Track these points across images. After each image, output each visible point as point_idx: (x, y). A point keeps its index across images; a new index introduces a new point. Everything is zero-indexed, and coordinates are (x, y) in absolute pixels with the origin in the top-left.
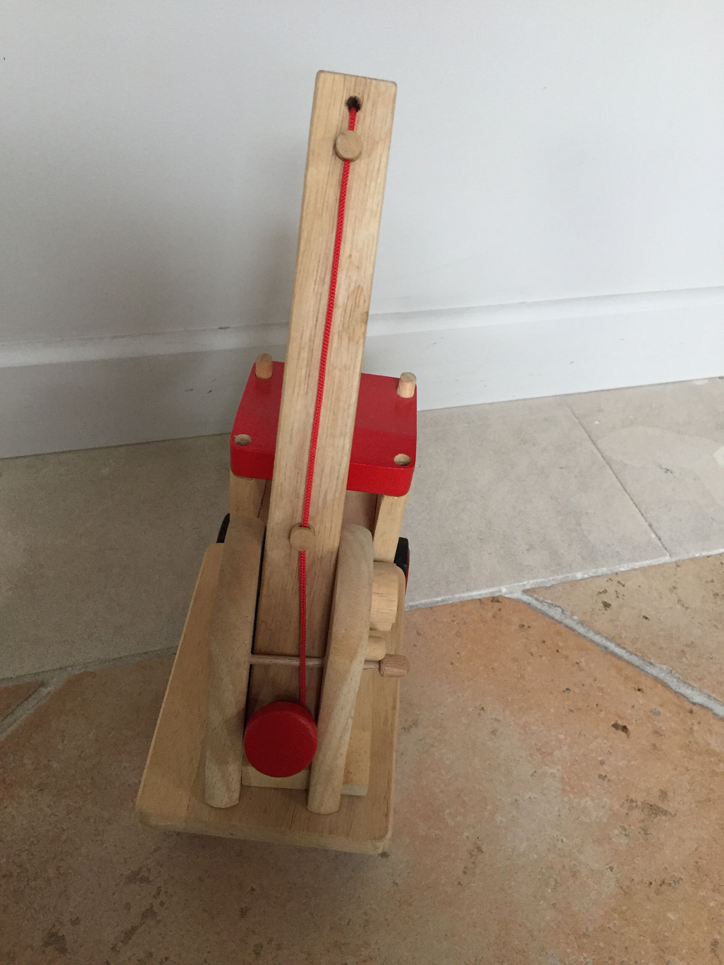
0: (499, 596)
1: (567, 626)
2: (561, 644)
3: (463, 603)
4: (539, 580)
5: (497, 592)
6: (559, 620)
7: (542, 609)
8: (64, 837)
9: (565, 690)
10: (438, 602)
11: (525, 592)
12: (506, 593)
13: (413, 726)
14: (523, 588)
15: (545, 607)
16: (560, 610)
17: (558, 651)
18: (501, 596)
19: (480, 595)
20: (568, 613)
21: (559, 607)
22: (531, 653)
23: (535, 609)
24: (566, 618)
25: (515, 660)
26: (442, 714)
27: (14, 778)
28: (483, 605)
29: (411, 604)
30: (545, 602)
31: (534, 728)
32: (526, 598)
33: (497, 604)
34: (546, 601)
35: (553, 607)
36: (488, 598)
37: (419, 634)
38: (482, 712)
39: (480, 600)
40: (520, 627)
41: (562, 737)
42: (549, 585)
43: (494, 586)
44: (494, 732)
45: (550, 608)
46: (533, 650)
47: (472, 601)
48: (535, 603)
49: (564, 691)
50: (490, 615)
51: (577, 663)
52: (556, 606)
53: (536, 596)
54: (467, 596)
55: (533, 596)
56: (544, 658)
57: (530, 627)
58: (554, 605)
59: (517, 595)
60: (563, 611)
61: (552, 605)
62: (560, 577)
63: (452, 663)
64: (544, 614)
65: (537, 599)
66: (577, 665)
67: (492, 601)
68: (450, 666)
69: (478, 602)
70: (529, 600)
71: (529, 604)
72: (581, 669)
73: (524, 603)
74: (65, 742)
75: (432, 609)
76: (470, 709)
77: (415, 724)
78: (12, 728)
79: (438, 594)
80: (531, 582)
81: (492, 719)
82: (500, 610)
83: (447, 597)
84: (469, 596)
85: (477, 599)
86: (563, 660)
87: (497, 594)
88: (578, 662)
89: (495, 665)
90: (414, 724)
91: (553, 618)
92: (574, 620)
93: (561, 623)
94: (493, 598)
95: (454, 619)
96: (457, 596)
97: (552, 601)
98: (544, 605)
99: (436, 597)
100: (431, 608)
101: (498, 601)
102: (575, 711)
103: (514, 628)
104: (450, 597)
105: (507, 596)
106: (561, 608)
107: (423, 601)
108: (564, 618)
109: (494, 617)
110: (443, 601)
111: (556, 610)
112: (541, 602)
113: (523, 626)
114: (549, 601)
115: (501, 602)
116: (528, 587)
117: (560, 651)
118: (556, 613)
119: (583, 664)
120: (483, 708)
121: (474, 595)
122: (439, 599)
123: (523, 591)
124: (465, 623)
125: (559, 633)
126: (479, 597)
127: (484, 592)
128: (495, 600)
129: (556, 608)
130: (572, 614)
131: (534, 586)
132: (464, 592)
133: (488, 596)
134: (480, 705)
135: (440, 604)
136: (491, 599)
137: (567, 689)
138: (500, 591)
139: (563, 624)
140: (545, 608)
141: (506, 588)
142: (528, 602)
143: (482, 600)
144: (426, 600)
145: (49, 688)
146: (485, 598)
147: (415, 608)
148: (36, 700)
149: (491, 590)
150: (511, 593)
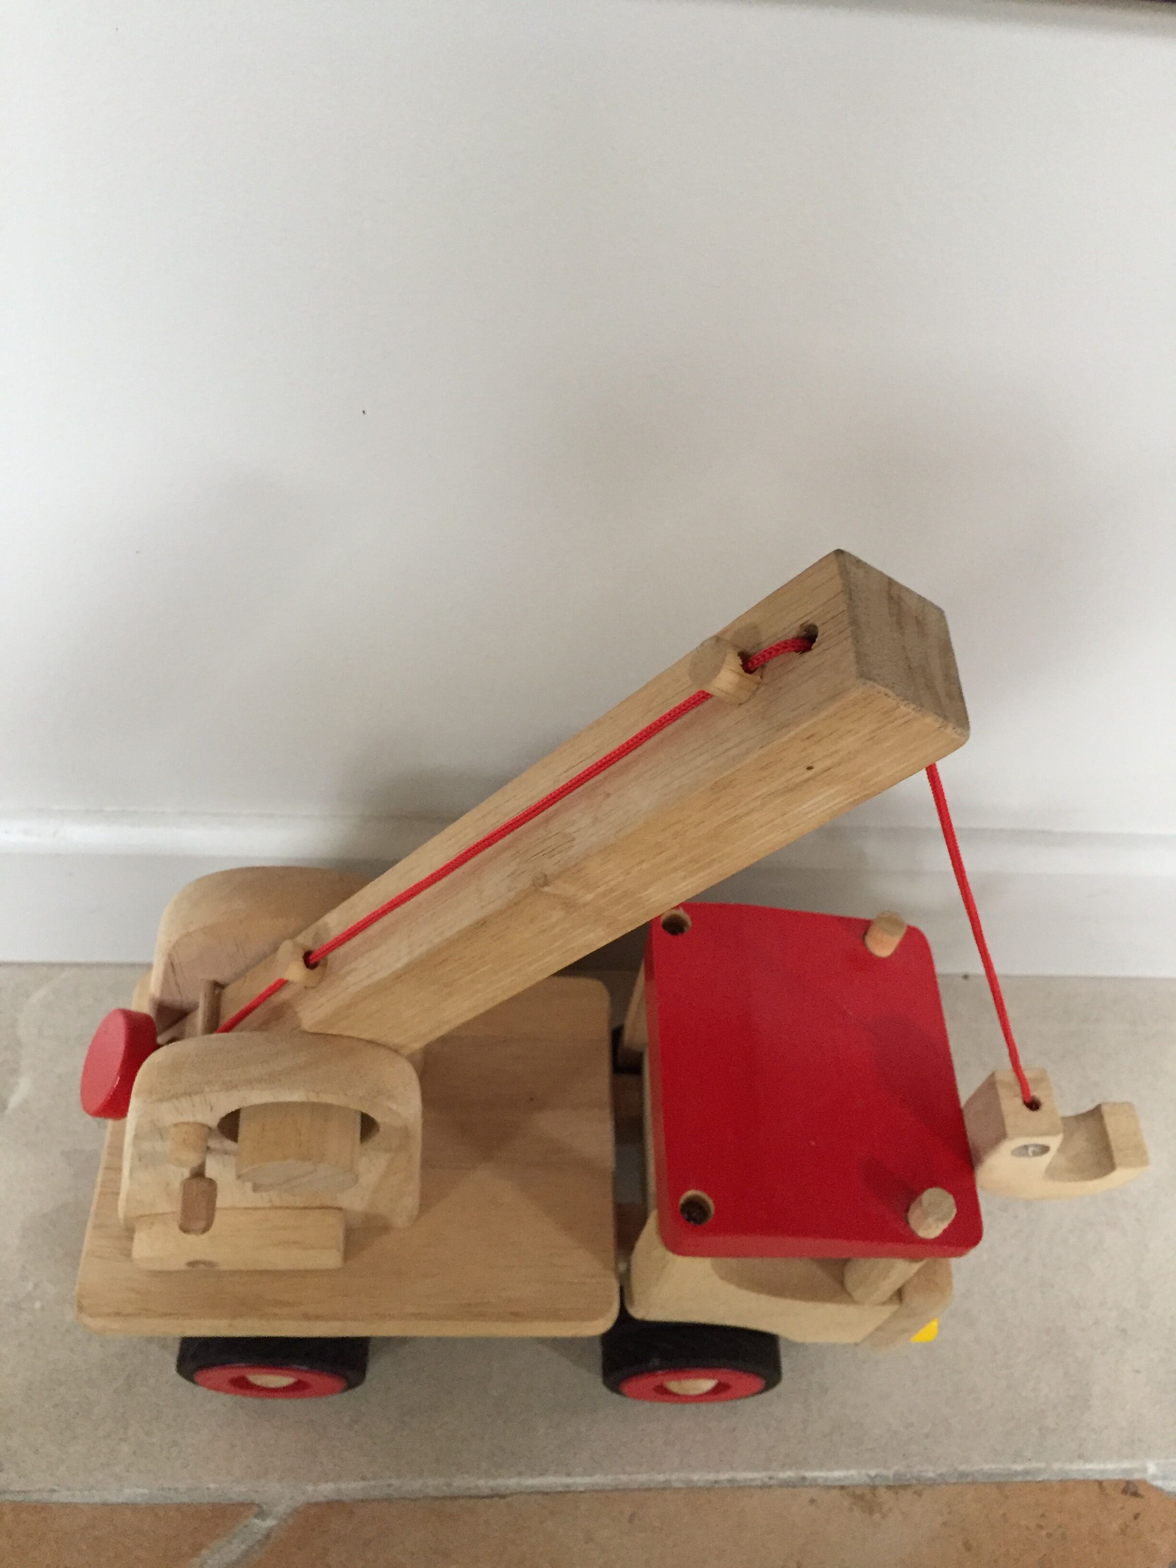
0: (1139, 1481)
3: (1067, 1485)
5: (1139, 1471)
10: (1016, 1474)
12: (1155, 1477)
18: (1143, 1482)
19: (1103, 1472)
28: (1105, 1499)
29: (962, 1468)
33: (1133, 1502)
36: (1116, 1483)
37: (968, 1547)
39: (1100, 1483)
43: (1133, 1456)
47: (1084, 1483)
50: (1115, 1527)
54: (1077, 1469)
67: (1125, 1491)
69: (1096, 1487)
79: (1019, 1455)
82: (1136, 1517)
83: (1034, 1465)
84: (1079, 1470)
85: (1094, 1481)
87: (1136, 1476)
94: (1128, 1483)
95: (1042, 1524)
96: (1056, 1466)
99: (1014, 1462)
100: (1000, 1486)
101: (1135, 1494)
104: (1042, 1465)
105: (1158, 1483)
107: (986, 1467)
109: (1123, 1532)
110: (1027, 1472)
115: (1142, 1496)
121: (1091, 1470)
122: (1019, 1467)
124: (1064, 1537)
126: (1098, 1477)
127: (1112, 1468)
128: (1131, 1489)
132: (1071, 1461)
133: (1117, 1477)
135: (1019, 1478)
136: (1122, 1486)
138: (1145, 1470)
141: (1157, 1464)
143: (1104, 1485)
144: (994, 1466)
145: (270, 1523)
146: (1109, 1481)
147: (969, 1479)
148: (243, 1547)
149: (1127, 1465)
150: (1165, 1478)
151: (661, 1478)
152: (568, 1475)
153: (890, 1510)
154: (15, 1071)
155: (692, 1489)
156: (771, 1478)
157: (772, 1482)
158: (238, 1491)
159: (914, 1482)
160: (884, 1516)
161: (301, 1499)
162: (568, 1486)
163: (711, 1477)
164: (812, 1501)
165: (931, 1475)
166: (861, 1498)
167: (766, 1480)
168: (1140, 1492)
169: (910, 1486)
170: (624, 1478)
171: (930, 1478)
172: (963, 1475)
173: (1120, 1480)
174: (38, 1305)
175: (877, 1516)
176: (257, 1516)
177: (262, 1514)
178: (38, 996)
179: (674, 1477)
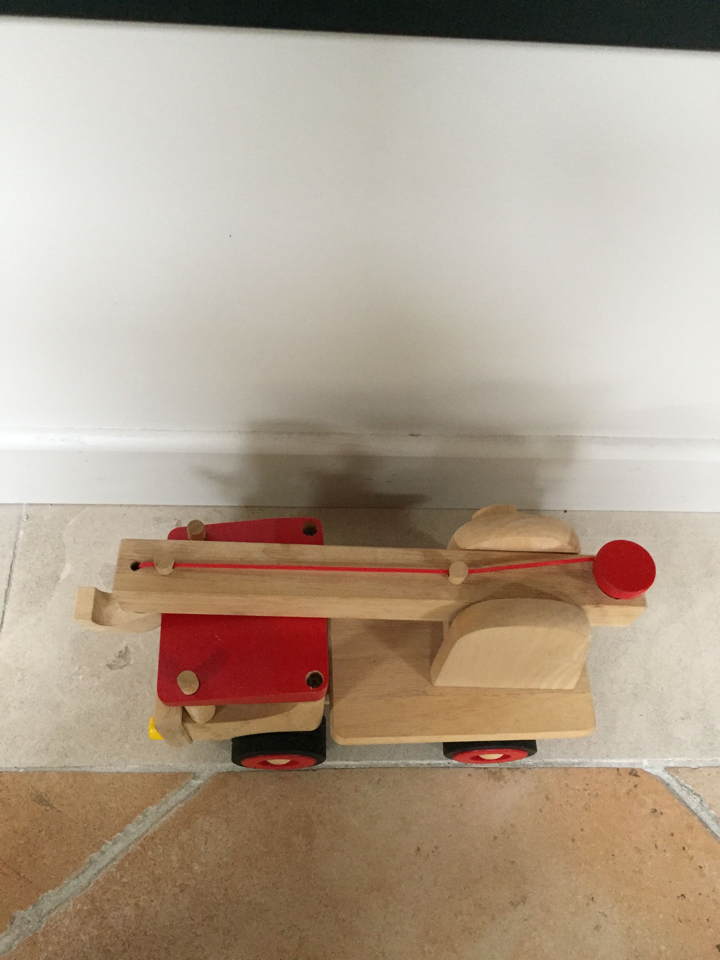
0: (638, 769)
1: (701, 820)
2: (689, 842)
3: (600, 770)
4: (685, 759)
5: (638, 764)
6: (695, 811)
7: (680, 793)
8: (196, 943)
9: (680, 895)
10: (574, 764)
11: (668, 769)
12: (646, 767)
13: (521, 903)
14: (665, 765)
15: (684, 792)
16: (698, 799)
17: (684, 848)
18: (640, 769)
19: (620, 764)
20: (706, 805)
21: (699, 795)
22: (656, 845)
23: (673, 792)
24: (702, 810)
25: (638, 850)
26: (552, 896)
27: (161, 872)
28: (620, 777)
29: (546, 760)
30: (685, 787)
31: (638, 932)
32: (666, 776)
33: (635, 779)
34: (686, 785)
35: (691, 794)
37: (547, 798)
38: (591, 902)
39: (618, 769)
40: (652, 811)
41: (663, 948)
42: (693, 767)
43: (635, 757)
44: (597, 928)
45: (689, 794)
46: (659, 843)
47: (610, 769)
48: (674, 785)
49: (678, 897)
50: (624, 790)
51: (701, 867)
52: (695, 794)
53: (677, 777)
54: (606, 762)
55: (674, 777)
56: (667, 855)
57: (662, 814)
58: (694, 792)
59: (658, 771)
60: (701, 801)
61: (692, 791)
62: (708, 760)
63: (573, 840)
64: (681, 800)
65: (677, 781)
66: (699, 869)
67: (630, 774)
68: (571, 843)
69: (616, 771)
70: (669, 780)
71: (668, 785)
72: (702, 876)
73: (663, 782)
74: (208, 845)
75: (566, 769)
76: (580, 897)
77: (524, 900)
78: (164, 819)
79: (576, 755)
80: (677, 759)
81: (599, 912)
82: (635, 786)
83: (584, 760)
84: (607, 763)
85: (614, 768)
86: (687, 861)
87: (636, 767)
88: (702, 865)
89: (616, 852)
90: (522, 901)
91: (689, 807)
92: (709, 815)
93: (696, 814)
94: (633, 770)
95: (586, 788)
96: (595, 761)
97: (693, 786)
98: (684, 790)
99: (574, 758)
101: (636, 775)
102: (683, 922)
103: (646, 811)
104: (588, 760)
105: (647, 770)
106: (700, 798)
107: (559, 760)
108: (701, 810)
109: (628, 793)
110: (579, 763)
111: (695, 798)
112: (682, 785)
113: (656, 811)
114: (690, 787)
115: (639, 776)
116: (672, 765)
117: (686, 849)
118: (693, 803)
119: (706, 870)
120: (593, 898)
121: (613, 763)
122: (576, 761)
123: (665, 768)
124: (597, 795)
125: (690, 827)
126: (617, 766)
127: (624, 762)
128: (634, 773)
129: (696, 797)
130: (710, 808)
131: (677, 765)
132: (603, 758)
133: (627, 767)
134: (591, 894)
135: (576, 766)
136: (630, 770)
137: (682, 895)
138: (642, 764)
139: (698, 816)
140: (683, 794)
141: (648, 761)
142: (668, 782)
143: (620, 770)
144: (563, 760)
145: (199, 782)
146: (624, 769)
147: (550, 766)
148: (187, 793)
149: (632, 761)
150: (652, 768)
151: (393, 762)
152: (347, 760)
153: (509, 780)
154: (63, 561)
155: (409, 768)
156: (449, 763)
157: (450, 765)
158: (183, 766)
159: (522, 766)
160: (505, 783)
161: (215, 771)
162: (347, 766)
163: (419, 762)
164: (470, 775)
165: (531, 763)
166: (495, 773)
167: (446, 764)
168: (638, 774)
169: (519, 768)
170: (375, 762)
171: (530, 765)
172: (546, 764)
173: (628, 768)
174: (81, 677)
175: (502, 782)
176: (193, 778)
177: (195, 776)
178: (72, 521)
179: (400, 762)
